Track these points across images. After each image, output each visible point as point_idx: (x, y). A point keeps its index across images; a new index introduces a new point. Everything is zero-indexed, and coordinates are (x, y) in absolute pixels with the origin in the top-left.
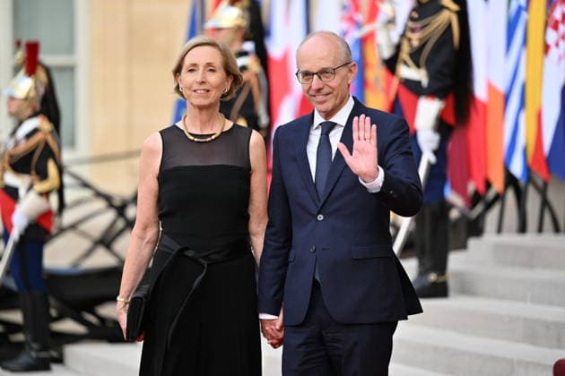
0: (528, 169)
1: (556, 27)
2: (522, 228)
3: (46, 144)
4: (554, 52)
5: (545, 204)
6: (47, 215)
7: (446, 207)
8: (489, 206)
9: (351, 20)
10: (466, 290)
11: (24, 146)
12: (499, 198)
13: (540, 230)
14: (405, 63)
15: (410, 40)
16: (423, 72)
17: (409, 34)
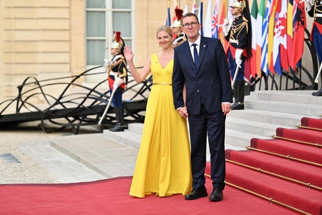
0: (268, 70)
1: (277, 27)
2: (267, 89)
3: (123, 62)
4: (277, 35)
5: (274, 81)
6: (123, 84)
7: (244, 82)
8: (257, 82)
9: (215, 25)
10: (250, 107)
11: (116, 63)
12: (259, 79)
13: (272, 89)
14: (232, 38)
15: (233, 31)
16: (237, 41)
17: (233, 29)
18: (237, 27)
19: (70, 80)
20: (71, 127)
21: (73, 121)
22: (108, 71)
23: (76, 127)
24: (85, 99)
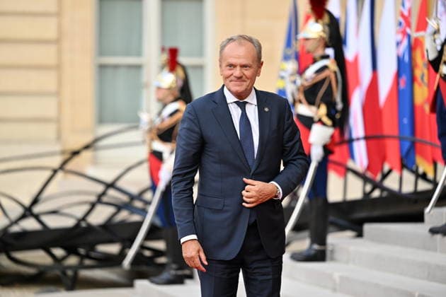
9: (404, 33)
11: (168, 122)
20: (58, 273)
21: (64, 258)
22: (148, 141)
23: (70, 273)
24: (93, 206)
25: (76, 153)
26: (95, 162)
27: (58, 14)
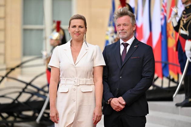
15: (183, 21)
16: (188, 32)
17: (183, 19)
18: (188, 16)
19: (4, 73)
20: (4, 124)
21: (7, 118)
23: (10, 124)
24: (21, 93)
25: (13, 69)
26: (22, 74)
27: (5, 6)
